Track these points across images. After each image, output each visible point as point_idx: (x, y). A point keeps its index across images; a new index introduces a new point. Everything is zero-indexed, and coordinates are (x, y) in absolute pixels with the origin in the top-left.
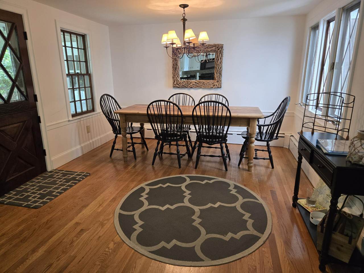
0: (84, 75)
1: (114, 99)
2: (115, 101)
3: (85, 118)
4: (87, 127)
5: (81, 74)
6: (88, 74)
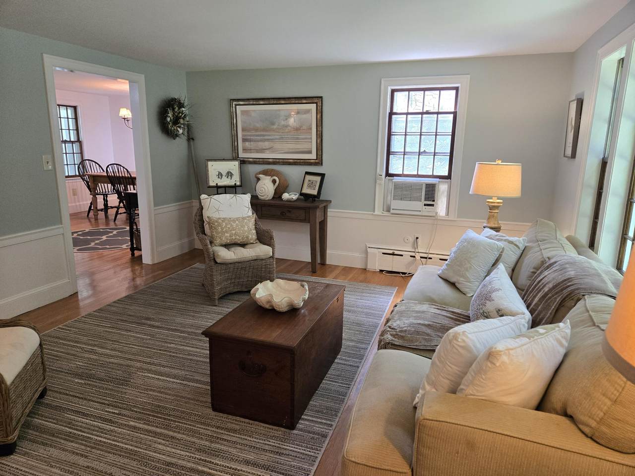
0: (73, 142)
1: (97, 164)
2: (100, 166)
3: (70, 181)
4: (73, 190)
5: (70, 142)
6: (79, 141)
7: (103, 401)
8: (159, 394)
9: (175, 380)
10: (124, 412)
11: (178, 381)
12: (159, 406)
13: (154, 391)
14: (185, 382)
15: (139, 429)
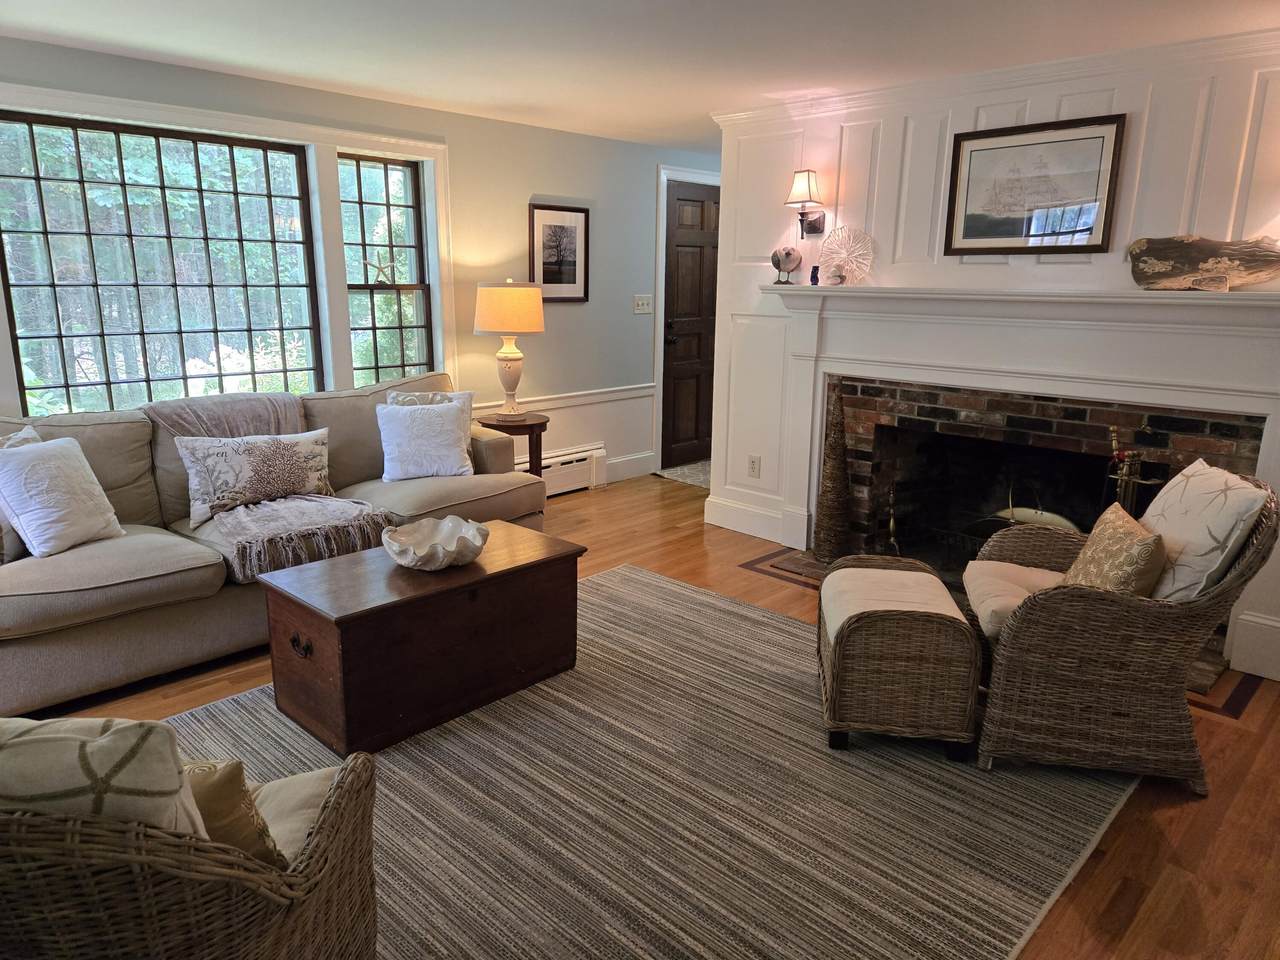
7: (728, 714)
8: (643, 705)
9: (612, 721)
10: (696, 693)
11: (607, 719)
12: (644, 688)
13: (650, 712)
14: (597, 714)
15: (672, 669)
